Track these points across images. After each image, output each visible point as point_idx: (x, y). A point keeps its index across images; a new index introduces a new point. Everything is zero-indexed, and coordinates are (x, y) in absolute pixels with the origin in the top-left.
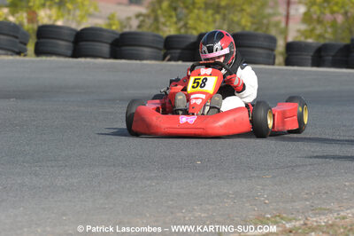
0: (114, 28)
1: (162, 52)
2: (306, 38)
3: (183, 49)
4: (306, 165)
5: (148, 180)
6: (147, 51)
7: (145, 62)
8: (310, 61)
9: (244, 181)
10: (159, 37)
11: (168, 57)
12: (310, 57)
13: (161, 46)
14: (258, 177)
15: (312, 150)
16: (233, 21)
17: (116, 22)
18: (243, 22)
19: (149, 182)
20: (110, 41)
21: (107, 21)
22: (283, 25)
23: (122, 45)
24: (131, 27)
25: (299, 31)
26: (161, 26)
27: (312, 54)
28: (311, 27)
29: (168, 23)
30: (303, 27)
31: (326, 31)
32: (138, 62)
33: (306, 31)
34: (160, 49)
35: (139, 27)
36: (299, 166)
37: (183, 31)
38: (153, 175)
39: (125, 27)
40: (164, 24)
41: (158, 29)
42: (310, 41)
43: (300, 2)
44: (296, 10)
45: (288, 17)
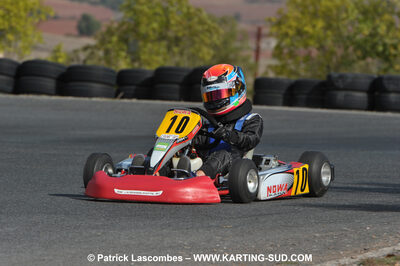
0: (61, 61)
1: (115, 89)
2: (281, 73)
3: (138, 85)
4: (272, 214)
5: (93, 229)
6: (97, 87)
7: (94, 99)
8: (281, 100)
9: (200, 231)
10: (112, 71)
11: (121, 94)
12: (280, 96)
13: (114, 82)
14: (218, 227)
17: (63, 55)
19: (94, 232)
20: (56, 76)
21: (53, 54)
22: (252, 60)
23: (70, 80)
24: (78, 59)
25: (270, 67)
26: (113, 60)
27: (283, 92)
28: (283, 62)
32: (87, 99)
33: (277, 66)
34: (112, 85)
36: (265, 215)
37: (136, 65)
38: (100, 223)
39: (73, 60)
41: (109, 62)
42: (283, 77)
43: (270, 35)
44: (268, 44)
45: (258, 51)
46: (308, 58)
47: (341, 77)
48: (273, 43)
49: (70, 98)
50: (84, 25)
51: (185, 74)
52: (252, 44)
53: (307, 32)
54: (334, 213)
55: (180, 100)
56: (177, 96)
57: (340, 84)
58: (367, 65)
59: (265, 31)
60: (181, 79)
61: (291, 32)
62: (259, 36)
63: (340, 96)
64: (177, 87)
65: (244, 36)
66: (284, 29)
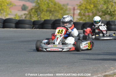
0: (17, 18)
1: (32, 26)
2: (80, 21)
3: (39, 25)
4: (78, 62)
6: (27, 26)
7: (26, 29)
8: (81, 28)
9: (57, 67)
10: (31, 21)
11: (34, 28)
12: (80, 27)
13: (32, 24)
14: (62, 66)
15: (80, 57)
16: (56, 16)
17: (17, 16)
18: (59, 16)
19: (26, 68)
20: (15, 23)
21: (15, 16)
23: (19, 24)
24: (22, 18)
25: (77, 18)
26: (32, 18)
27: (81, 26)
28: (81, 17)
29: (34, 17)
30: (79, 17)
31: (86, 18)
32: (24, 29)
33: (79, 18)
34: (31, 25)
35: (25, 18)
36: (76, 62)
37: (39, 19)
38: (28, 66)
39: (21, 18)
40: (33, 17)
41: (31, 18)
43: (77, 9)
44: (77, 12)
45: (74, 14)
46: (89, 16)
48: (79, 11)
49: (19, 29)
50: (23, 7)
51: (53, 21)
52: (72, 12)
53: (88, 8)
54: (96, 61)
55: (51, 29)
56: (50, 28)
58: (106, 17)
59: (76, 8)
60: (51, 23)
61: (84, 8)
62: (74, 9)
64: (50, 25)
65: (70, 9)
66: (82, 7)
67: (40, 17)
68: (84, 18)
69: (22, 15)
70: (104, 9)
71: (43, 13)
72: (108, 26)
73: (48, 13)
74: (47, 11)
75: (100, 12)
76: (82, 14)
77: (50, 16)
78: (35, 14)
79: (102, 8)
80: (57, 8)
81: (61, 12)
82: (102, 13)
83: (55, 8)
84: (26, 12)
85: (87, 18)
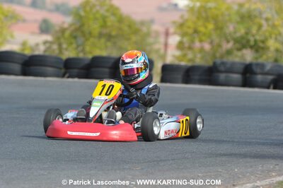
0: (26, 52)
1: (63, 71)
2: (180, 61)
3: (79, 69)
4: (169, 160)
6: (50, 70)
7: (48, 79)
9: (118, 172)
10: (61, 59)
11: (67, 75)
12: (180, 76)
13: (62, 66)
14: (130, 169)
17: (28, 48)
20: (21, 62)
21: (21, 47)
22: (162, 51)
23: (30, 65)
25: (174, 56)
26: (64, 51)
27: (182, 73)
28: (184, 52)
29: (69, 49)
30: (178, 53)
31: (195, 57)
32: (43, 79)
33: (179, 56)
34: (60, 69)
35: (45, 51)
37: (81, 55)
38: (46, 166)
40: (66, 49)
41: (61, 53)
42: (183, 63)
43: (175, 33)
45: (166, 45)
46: (202, 50)
47: (223, 63)
48: (178, 39)
49: (31, 78)
50: (44, 26)
51: (113, 61)
52: (162, 39)
53: (201, 31)
57: (222, 68)
58: (243, 55)
59: (172, 30)
60: (109, 65)
61: (190, 31)
62: (167, 34)
63: (222, 77)
64: (107, 70)
65: (157, 34)
66: (185, 29)
67: (83, 51)
68: (190, 55)
69: (37, 45)
70: (238, 35)
71: (92, 40)
72: (248, 75)
73: (103, 40)
74: (100, 35)
75: (228, 42)
76: (187, 45)
77: (106, 47)
78: (71, 44)
79: (235, 32)
80: (126, 28)
81: (134, 38)
82: (234, 44)
83: (120, 29)
84: (49, 38)
85: (199, 56)
